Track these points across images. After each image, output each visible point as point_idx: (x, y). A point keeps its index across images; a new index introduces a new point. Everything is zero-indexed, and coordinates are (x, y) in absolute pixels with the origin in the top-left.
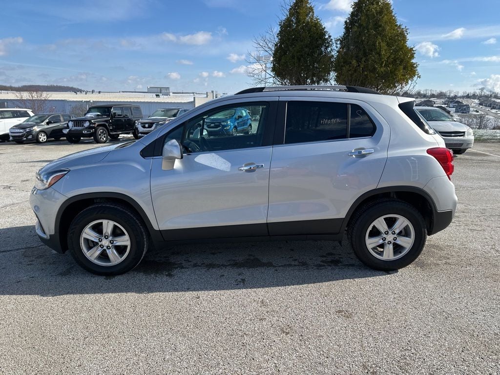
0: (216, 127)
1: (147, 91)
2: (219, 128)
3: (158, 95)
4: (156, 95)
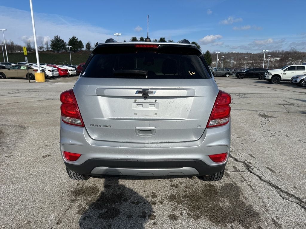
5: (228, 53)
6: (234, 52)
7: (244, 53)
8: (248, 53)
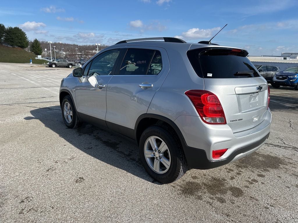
0: (283, 79)
1: (281, 56)
2: (285, 80)
3: (286, 58)
4: (284, 58)
5: (55, 43)
6: (61, 42)
7: (71, 44)
8: (74, 44)
